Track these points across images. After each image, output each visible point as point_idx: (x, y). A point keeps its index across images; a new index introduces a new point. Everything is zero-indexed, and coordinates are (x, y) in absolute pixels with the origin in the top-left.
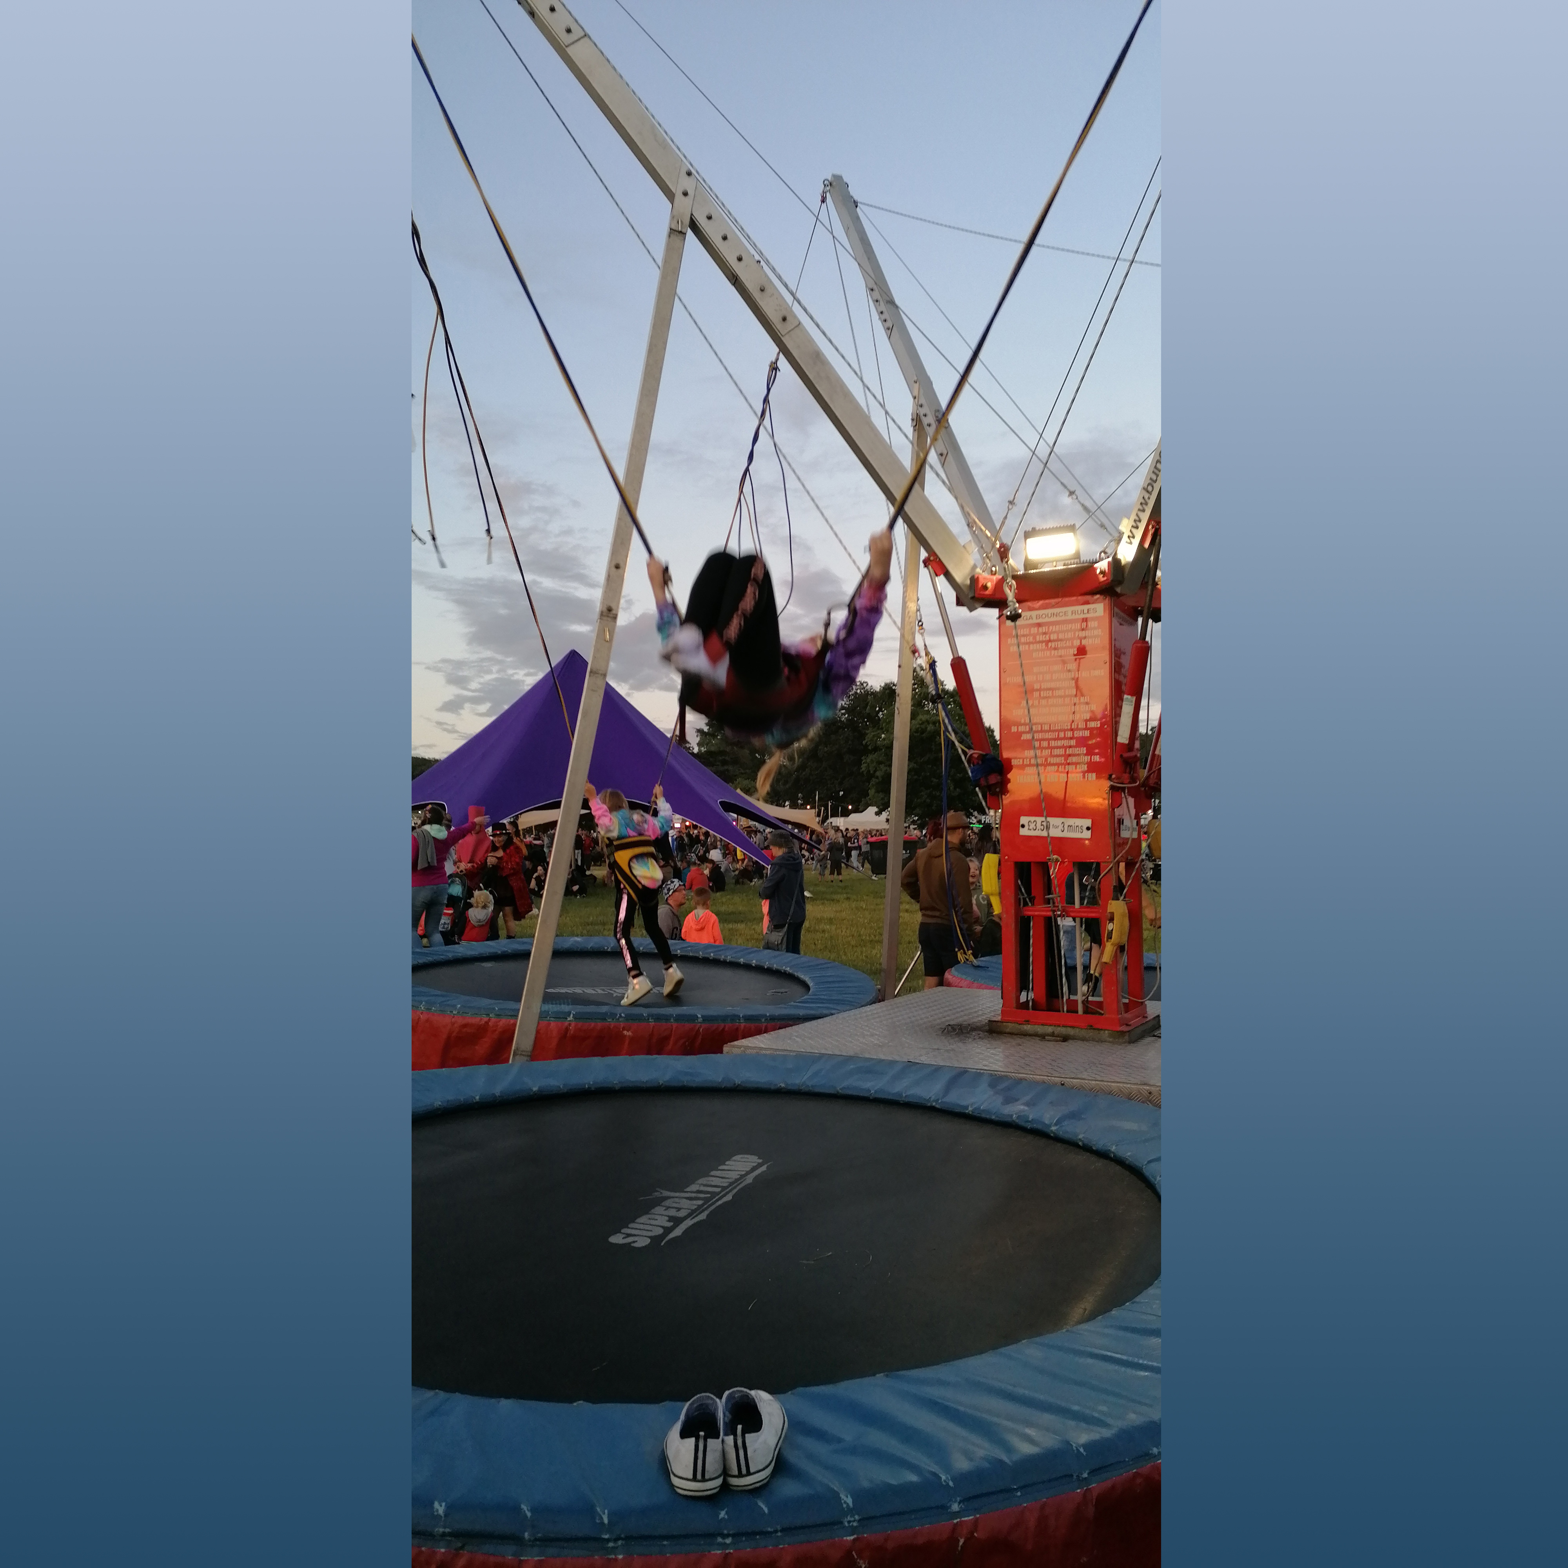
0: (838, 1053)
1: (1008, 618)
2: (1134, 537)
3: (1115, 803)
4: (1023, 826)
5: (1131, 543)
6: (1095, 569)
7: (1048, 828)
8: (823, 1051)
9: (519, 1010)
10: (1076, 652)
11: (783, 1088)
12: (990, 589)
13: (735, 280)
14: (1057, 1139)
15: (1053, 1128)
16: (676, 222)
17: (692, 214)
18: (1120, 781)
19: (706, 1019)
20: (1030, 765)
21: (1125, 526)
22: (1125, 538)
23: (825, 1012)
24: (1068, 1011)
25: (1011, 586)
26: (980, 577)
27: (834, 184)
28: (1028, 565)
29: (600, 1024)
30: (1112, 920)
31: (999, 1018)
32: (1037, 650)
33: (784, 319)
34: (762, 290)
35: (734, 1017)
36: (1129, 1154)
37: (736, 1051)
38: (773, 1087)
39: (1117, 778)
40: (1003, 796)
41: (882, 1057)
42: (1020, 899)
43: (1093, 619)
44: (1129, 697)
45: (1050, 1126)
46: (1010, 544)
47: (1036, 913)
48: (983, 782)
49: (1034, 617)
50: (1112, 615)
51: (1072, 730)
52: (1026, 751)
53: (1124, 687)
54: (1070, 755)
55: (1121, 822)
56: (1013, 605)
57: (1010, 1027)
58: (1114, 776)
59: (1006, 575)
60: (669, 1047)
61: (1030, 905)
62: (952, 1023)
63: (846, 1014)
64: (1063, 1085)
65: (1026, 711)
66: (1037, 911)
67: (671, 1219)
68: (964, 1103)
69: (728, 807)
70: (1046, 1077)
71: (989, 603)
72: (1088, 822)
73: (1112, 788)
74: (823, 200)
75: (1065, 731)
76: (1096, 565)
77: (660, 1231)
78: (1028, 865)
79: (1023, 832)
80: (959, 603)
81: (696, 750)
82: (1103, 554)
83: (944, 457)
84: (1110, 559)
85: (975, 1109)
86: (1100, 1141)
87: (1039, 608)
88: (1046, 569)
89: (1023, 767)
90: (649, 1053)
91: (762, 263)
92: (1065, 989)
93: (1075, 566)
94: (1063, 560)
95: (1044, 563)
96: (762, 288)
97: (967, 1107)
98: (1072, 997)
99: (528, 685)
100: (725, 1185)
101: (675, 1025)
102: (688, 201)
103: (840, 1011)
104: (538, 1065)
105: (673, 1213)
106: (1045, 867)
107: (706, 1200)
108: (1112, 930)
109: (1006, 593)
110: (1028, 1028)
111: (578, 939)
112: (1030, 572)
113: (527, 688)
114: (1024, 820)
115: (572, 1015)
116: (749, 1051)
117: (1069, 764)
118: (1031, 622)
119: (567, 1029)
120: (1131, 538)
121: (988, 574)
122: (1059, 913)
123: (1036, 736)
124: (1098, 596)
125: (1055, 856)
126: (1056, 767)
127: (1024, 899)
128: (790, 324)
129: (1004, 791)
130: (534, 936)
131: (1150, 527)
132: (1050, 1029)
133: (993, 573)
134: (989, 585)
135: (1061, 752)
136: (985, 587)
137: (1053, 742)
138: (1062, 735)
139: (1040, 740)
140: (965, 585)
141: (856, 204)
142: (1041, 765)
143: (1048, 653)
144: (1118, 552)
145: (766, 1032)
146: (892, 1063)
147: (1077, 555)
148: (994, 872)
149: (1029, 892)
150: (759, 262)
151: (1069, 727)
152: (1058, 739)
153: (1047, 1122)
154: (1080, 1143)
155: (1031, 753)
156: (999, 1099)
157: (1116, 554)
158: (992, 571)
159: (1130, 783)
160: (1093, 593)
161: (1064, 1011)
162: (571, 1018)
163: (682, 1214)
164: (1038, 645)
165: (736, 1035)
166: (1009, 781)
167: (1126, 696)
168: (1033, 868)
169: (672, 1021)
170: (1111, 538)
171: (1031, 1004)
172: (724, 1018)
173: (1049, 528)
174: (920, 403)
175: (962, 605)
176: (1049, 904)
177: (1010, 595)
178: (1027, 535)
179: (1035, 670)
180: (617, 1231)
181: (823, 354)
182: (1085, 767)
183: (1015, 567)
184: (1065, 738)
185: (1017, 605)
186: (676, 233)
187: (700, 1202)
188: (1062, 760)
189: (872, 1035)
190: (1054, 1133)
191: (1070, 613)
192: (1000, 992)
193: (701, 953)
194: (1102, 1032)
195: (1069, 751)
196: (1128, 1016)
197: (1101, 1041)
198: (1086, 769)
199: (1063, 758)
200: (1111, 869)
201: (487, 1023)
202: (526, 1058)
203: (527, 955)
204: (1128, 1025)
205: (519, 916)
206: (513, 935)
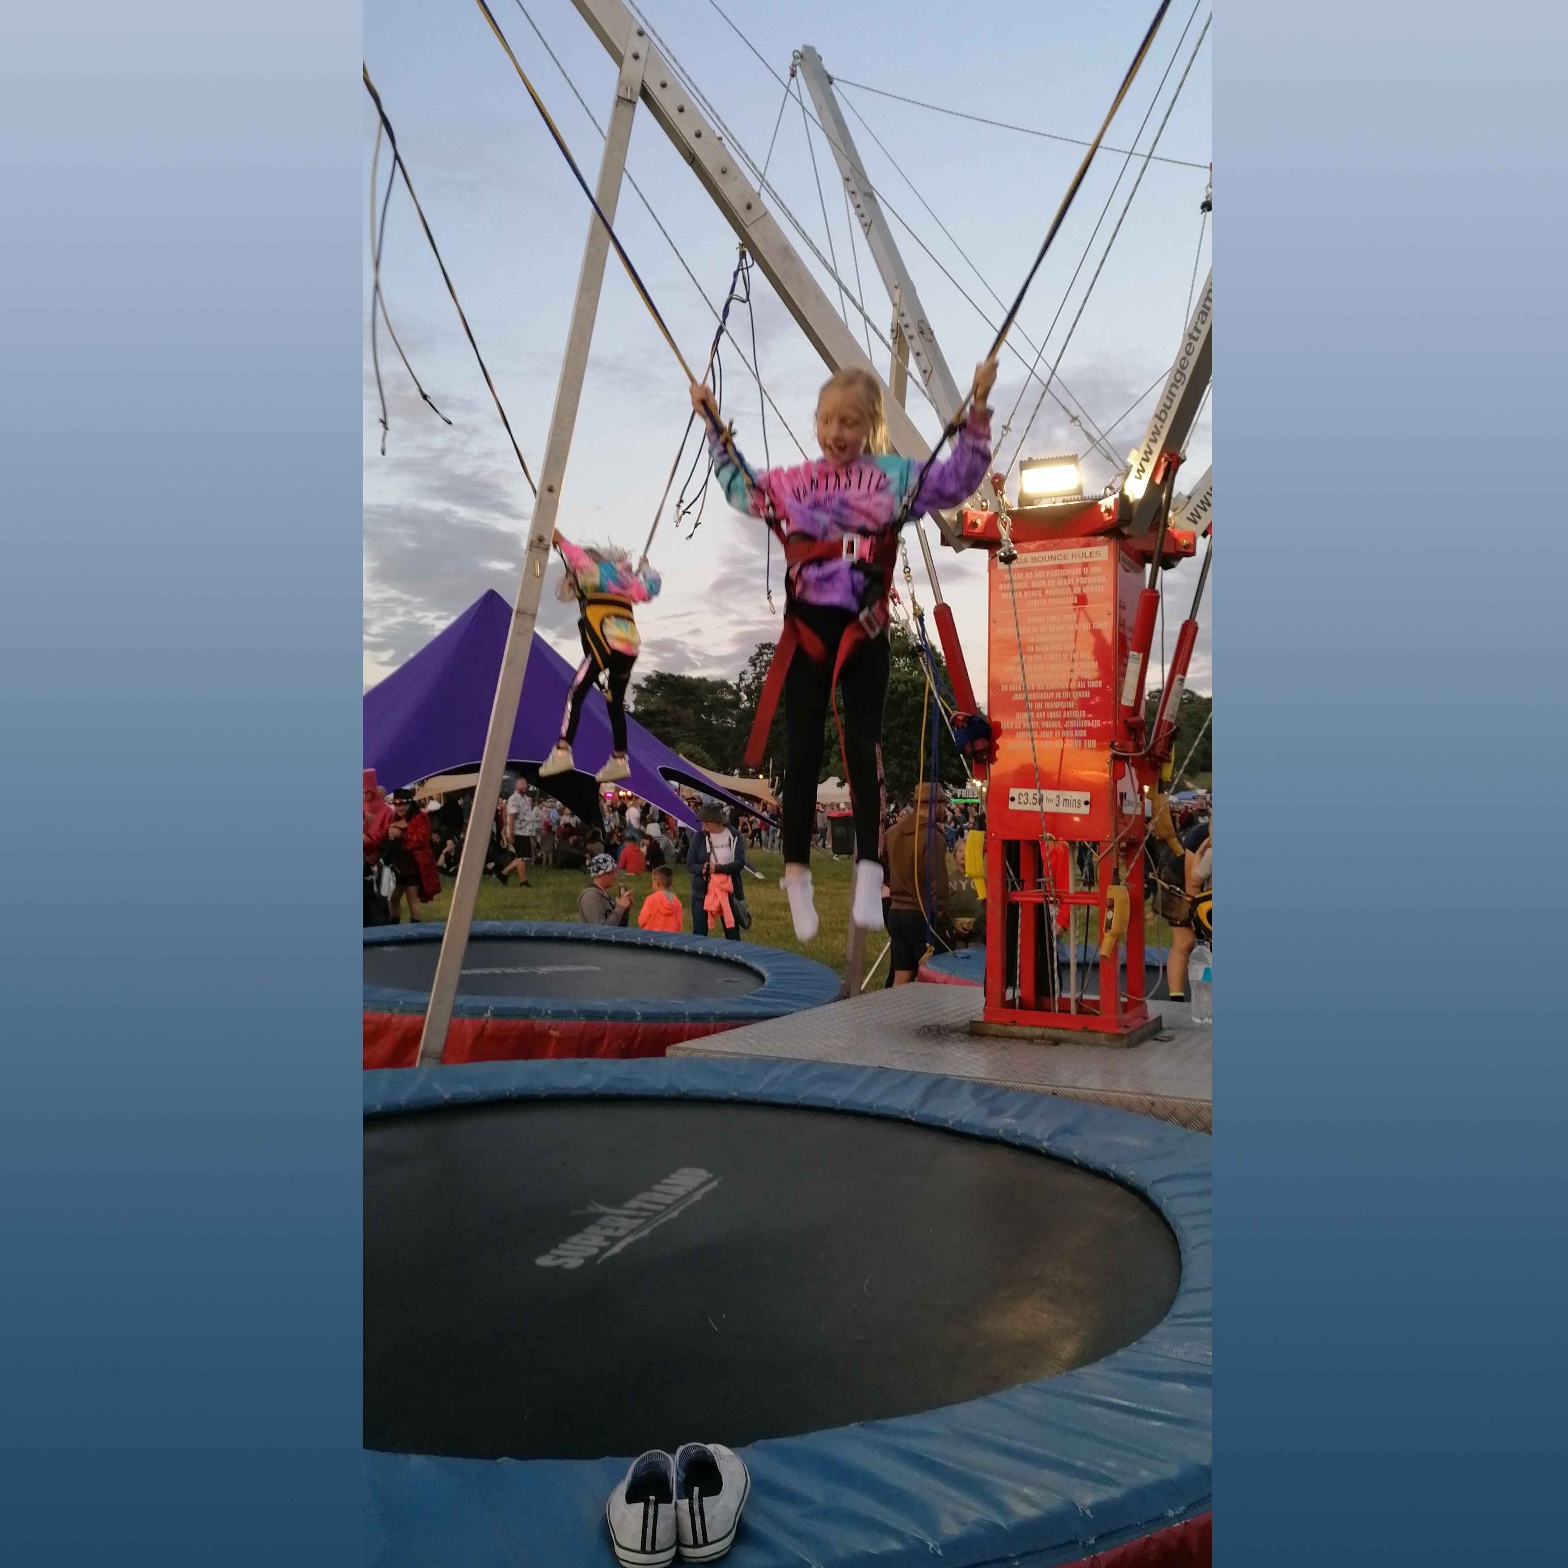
0: (798, 1057)
1: (1002, 559)
2: (1143, 471)
3: (1117, 775)
4: (1013, 799)
5: (1140, 478)
6: (1099, 507)
7: (1041, 801)
8: (782, 1055)
9: (427, 1005)
10: (1076, 602)
11: (736, 1097)
12: (979, 527)
13: (692, 159)
14: (1049, 1157)
15: (1045, 1144)
16: (624, 89)
17: (643, 81)
18: (1123, 749)
19: (646, 1016)
20: (1023, 729)
21: (1134, 458)
22: (1134, 473)
23: (784, 1009)
24: (1059, 1011)
25: (1005, 523)
26: (969, 512)
27: (805, 56)
28: (1023, 500)
29: (522, 1023)
30: (1111, 907)
31: (981, 1018)
32: (1033, 598)
33: (749, 207)
34: (724, 172)
35: (679, 1016)
36: (1131, 1173)
37: (680, 1054)
38: (724, 1097)
39: (1120, 746)
40: (991, 765)
41: (849, 1061)
42: (1007, 883)
43: (1095, 563)
44: (1135, 653)
45: (1040, 1141)
46: (1004, 474)
47: (1026, 899)
48: (968, 749)
49: (1029, 560)
50: (1117, 560)
51: (1069, 690)
52: (1018, 714)
53: (1129, 644)
54: (1066, 719)
55: (1123, 796)
56: (1008, 545)
57: (995, 1028)
58: (1116, 744)
59: (1001, 510)
60: (603, 1049)
61: (1018, 889)
62: (928, 1023)
63: (807, 1013)
64: (1054, 1094)
65: (1019, 668)
66: (1027, 896)
67: (607, 1238)
68: (942, 1115)
69: (669, 774)
70: (1036, 1086)
71: (978, 543)
72: (1087, 796)
73: (1115, 757)
74: (793, 75)
75: (1061, 691)
76: (1100, 502)
77: (595, 1251)
78: (1017, 843)
79: (1013, 806)
80: (944, 542)
81: (632, 709)
82: (1108, 490)
83: (928, 374)
84: (1117, 495)
85: (956, 1122)
86: (1097, 1158)
87: (1037, 550)
88: (1044, 505)
89: (1013, 732)
90: (578, 1055)
91: (725, 141)
92: (1057, 985)
93: (1077, 502)
94: (1064, 496)
95: (1040, 498)
96: (724, 170)
97: (946, 1120)
98: (1065, 995)
99: (438, 630)
100: (670, 1201)
101: (610, 1024)
102: (639, 64)
103: (799, 1009)
104: (451, 1069)
105: (609, 1232)
106: (1036, 846)
107: (647, 1219)
108: (1112, 919)
109: (1000, 530)
110: (1015, 1030)
111: (498, 923)
112: (1025, 508)
113: (436, 633)
114: (1014, 792)
115: (489, 1011)
116: (695, 1055)
117: (1065, 729)
118: (1026, 565)
119: (483, 1028)
120: (1141, 473)
121: (977, 509)
122: (1052, 899)
123: (1030, 696)
124: (1102, 538)
125: (1049, 834)
126: (1051, 732)
127: (1013, 883)
128: (755, 214)
129: (992, 759)
130: (445, 920)
131: (1163, 460)
132: (1039, 1031)
133: (984, 508)
134: (979, 522)
135: (1057, 715)
136: (975, 525)
137: (1048, 703)
138: (1058, 695)
139: (1033, 701)
140: (953, 521)
141: (830, 80)
142: (1036, 729)
143: (1045, 601)
144: (1125, 488)
145: (715, 1032)
146: (862, 1069)
147: (1080, 491)
148: (979, 851)
149: (1017, 874)
150: (720, 139)
151: (1067, 687)
152: (1055, 700)
153: (1038, 1137)
154: (1076, 1161)
155: (1025, 715)
156: (984, 1111)
157: (1123, 490)
158: (982, 506)
159: (1134, 752)
160: (1097, 534)
161: (1055, 1011)
162: (488, 1014)
163: (618, 1234)
164: (1033, 592)
165: (679, 1036)
166: (997, 747)
167: (1131, 653)
168: (1023, 849)
169: (606, 1018)
170: (1118, 471)
171: (1017, 1002)
172: (666, 1017)
173: (1051, 458)
174: (901, 311)
175: (948, 544)
176: (1040, 888)
177: (1005, 533)
178: (1023, 466)
179: (1030, 620)
180: (545, 1252)
181: (793, 248)
182: (1084, 733)
183: (1008, 503)
184: (1062, 700)
185: (1012, 545)
186: (624, 102)
187: (640, 1221)
188: (1058, 724)
189: (837, 1037)
190: (1046, 1150)
191: (1070, 556)
192: (982, 989)
193: (639, 939)
194: (1098, 1035)
195: (1067, 714)
196: (1127, 1016)
197: (1096, 1045)
198: (1085, 735)
199: (1059, 722)
200: (1111, 850)
201: (389, 1019)
202: (435, 1061)
203: (439, 939)
204: (1126, 1027)
205: (426, 897)
206: (418, 919)
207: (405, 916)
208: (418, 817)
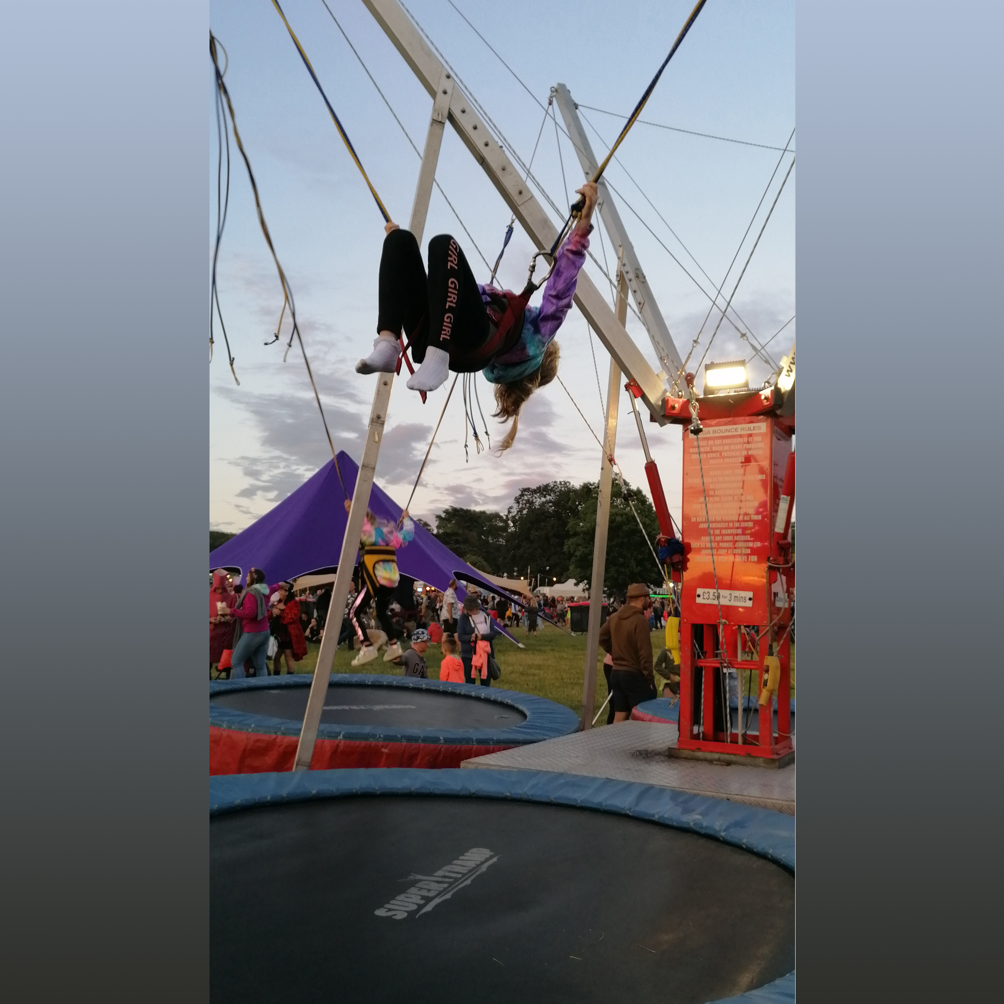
0: (551, 770)
1: (692, 432)
2: (791, 371)
3: (772, 580)
4: (699, 596)
5: (789, 376)
6: (760, 395)
7: (718, 597)
8: (539, 769)
9: (300, 730)
10: (743, 461)
11: (509, 796)
12: (676, 409)
13: (482, 161)
14: (726, 843)
15: (723, 834)
16: (437, 114)
17: (450, 109)
18: (776, 563)
19: (446, 740)
20: (706, 548)
21: (785, 362)
22: (784, 372)
23: (540, 737)
24: (731, 742)
25: (695, 407)
26: (669, 399)
27: (559, 90)
28: (707, 391)
29: (363, 743)
30: (767, 671)
31: (676, 746)
32: (714, 458)
33: (520, 193)
34: (504, 169)
35: (468, 740)
36: (784, 855)
37: (471, 766)
38: (500, 796)
39: (774, 560)
40: (684, 572)
41: (585, 774)
42: (695, 653)
43: (757, 435)
44: (785, 496)
45: (720, 831)
46: (694, 373)
47: (708, 664)
48: (668, 560)
49: (711, 432)
50: (773, 432)
51: (739, 521)
52: (702, 537)
53: (780, 490)
54: (736, 541)
55: (776, 594)
56: (696, 422)
57: (686, 753)
58: (771, 559)
59: (692, 398)
60: (417, 762)
61: (702, 657)
62: (639, 749)
63: (556, 740)
64: (728, 799)
65: (704, 506)
66: (709, 663)
67: (423, 898)
68: (652, 812)
69: (460, 576)
70: (715, 794)
71: (675, 420)
72: (750, 594)
73: (770, 568)
74: (550, 103)
75: (733, 522)
76: (761, 393)
77: (415, 907)
78: (702, 626)
79: (699, 600)
80: (653, 419)
81: (435, 532)
82: (766, 384)
83: (641, 305)
84: (773, 388)
85: (661, 817)
86: (760, 845)
87: (716, 425)
88: (721, 394)
89: (699, 550)
90: (401, 766)
91: (504, 148)
92: (729, 725)
93: (744, 392)
94: (734, 388)
95: (719, 390)
96: (504, 168)
97: (654, 816)
98: (734, 731)
99: (307, 478)
100: (465, 872)
101: (422, 744)
102: (447, 97)
103: (551, 737)
104: (316, 773)
105: (425, 893)
106: (715, 628)
107: (451, 884)
108: (767, 679)
109: (691, 412)
110: (700, 754)
111: (346, 675)
112: (709, 396)
113: (306, 480)
114: (699, 591)
115: (341, 735)
116: (480, 767)
117: (735, 548)
118: (708, 435)
119: (338, 746)
120: (789, 372)
121: (675, 397)
122: (726, 665)
123: (711, 525)
124: (762, 417)
125: (724, 620)
126: (726, 550)
127: (698, 654)
128: (524, 197)
129: (685, 568)
132: (716, 756)
133: (680, 396)
134: (677, 406)
135: (730, 538)
136: (673, 408)
137: (724, 530)
138: (731, 525)
139: (714, 529)
140: (658, 405)
141: (576, 106)
142: (715, 548)
143: (722, 460)
144: (778, 383)
145: (493, 752)
146: (594, 779)
147: (746, 385)
148: (676, 630)
149: (701, 647)
150: (501, 147)
151: (737, 519)
152: (728, 528)
153: (717, 828)
154: (744, 846)
155: (707, 538)
156: (679, 810)
157: (776, 384)
158: (679, 395)
159: (784, 564)
160: (758, 414)
161: (727, 742)
162: (341, 737)
163: (431, 894)
164: (714, 454)
165: (470, 754)
166: (688, 560)
167: (782, 496)
168: (705, 629)
169: (420, 741)
170: (773, 371)
171: (701, 735)
172: (461, 740)
173: (725, 363)
174: (623, 262)
175: (655, 421)
176: (717, 657)
177: (694, 414)
178: (707, 367)
179: (711, 473)
180: (381, 906)
181: (550, 221)
182: (749, 551)
183: (697, 393)
184: (733, 528)
185: (699, 422)
186: (437, 123)
187: (446, 885)
188: (731, 545)
189: (577, 757)
190: (722, 837)
191: (739, 430)
192: (677, 726)
193: (441, 687)
194: (758, 759)
195: (737, 538)
196: (778, 747)
197: (757, 766)
198: (749, 552)
199: (731, 543)
200: (767, 631)
201: (275, 739)
202: (305, 768)
203: (309, 686)
204: (777, 754)
205: (298, 657)
206: (293, 672)
207: (284, 669)
208: (292, 602)
